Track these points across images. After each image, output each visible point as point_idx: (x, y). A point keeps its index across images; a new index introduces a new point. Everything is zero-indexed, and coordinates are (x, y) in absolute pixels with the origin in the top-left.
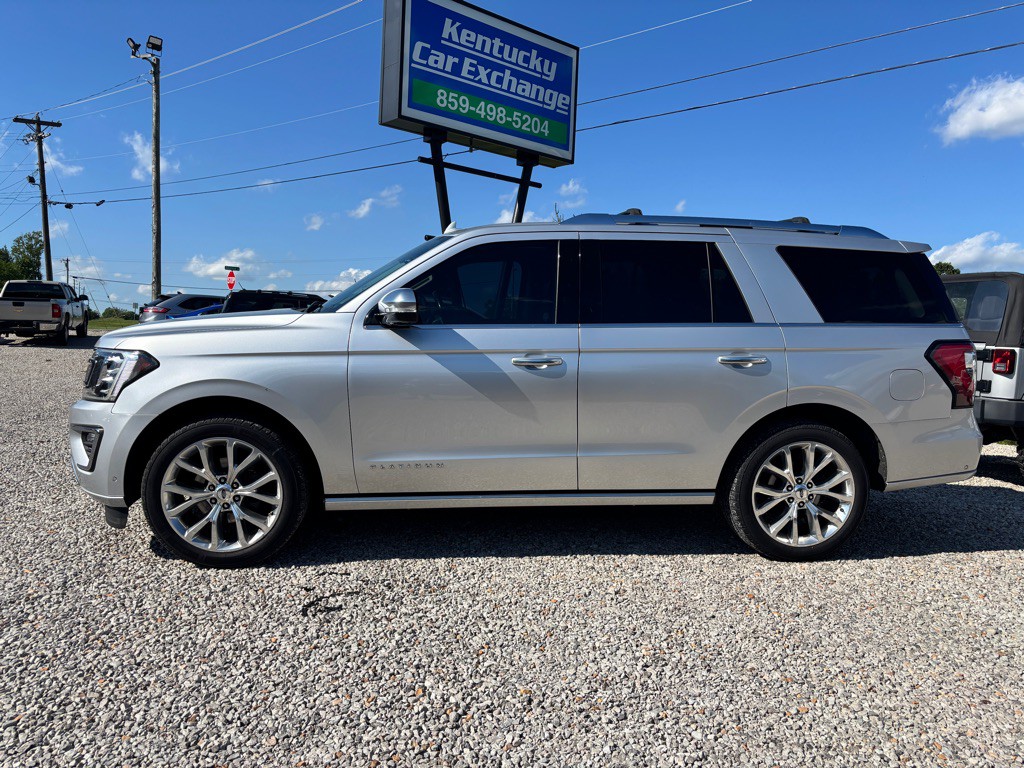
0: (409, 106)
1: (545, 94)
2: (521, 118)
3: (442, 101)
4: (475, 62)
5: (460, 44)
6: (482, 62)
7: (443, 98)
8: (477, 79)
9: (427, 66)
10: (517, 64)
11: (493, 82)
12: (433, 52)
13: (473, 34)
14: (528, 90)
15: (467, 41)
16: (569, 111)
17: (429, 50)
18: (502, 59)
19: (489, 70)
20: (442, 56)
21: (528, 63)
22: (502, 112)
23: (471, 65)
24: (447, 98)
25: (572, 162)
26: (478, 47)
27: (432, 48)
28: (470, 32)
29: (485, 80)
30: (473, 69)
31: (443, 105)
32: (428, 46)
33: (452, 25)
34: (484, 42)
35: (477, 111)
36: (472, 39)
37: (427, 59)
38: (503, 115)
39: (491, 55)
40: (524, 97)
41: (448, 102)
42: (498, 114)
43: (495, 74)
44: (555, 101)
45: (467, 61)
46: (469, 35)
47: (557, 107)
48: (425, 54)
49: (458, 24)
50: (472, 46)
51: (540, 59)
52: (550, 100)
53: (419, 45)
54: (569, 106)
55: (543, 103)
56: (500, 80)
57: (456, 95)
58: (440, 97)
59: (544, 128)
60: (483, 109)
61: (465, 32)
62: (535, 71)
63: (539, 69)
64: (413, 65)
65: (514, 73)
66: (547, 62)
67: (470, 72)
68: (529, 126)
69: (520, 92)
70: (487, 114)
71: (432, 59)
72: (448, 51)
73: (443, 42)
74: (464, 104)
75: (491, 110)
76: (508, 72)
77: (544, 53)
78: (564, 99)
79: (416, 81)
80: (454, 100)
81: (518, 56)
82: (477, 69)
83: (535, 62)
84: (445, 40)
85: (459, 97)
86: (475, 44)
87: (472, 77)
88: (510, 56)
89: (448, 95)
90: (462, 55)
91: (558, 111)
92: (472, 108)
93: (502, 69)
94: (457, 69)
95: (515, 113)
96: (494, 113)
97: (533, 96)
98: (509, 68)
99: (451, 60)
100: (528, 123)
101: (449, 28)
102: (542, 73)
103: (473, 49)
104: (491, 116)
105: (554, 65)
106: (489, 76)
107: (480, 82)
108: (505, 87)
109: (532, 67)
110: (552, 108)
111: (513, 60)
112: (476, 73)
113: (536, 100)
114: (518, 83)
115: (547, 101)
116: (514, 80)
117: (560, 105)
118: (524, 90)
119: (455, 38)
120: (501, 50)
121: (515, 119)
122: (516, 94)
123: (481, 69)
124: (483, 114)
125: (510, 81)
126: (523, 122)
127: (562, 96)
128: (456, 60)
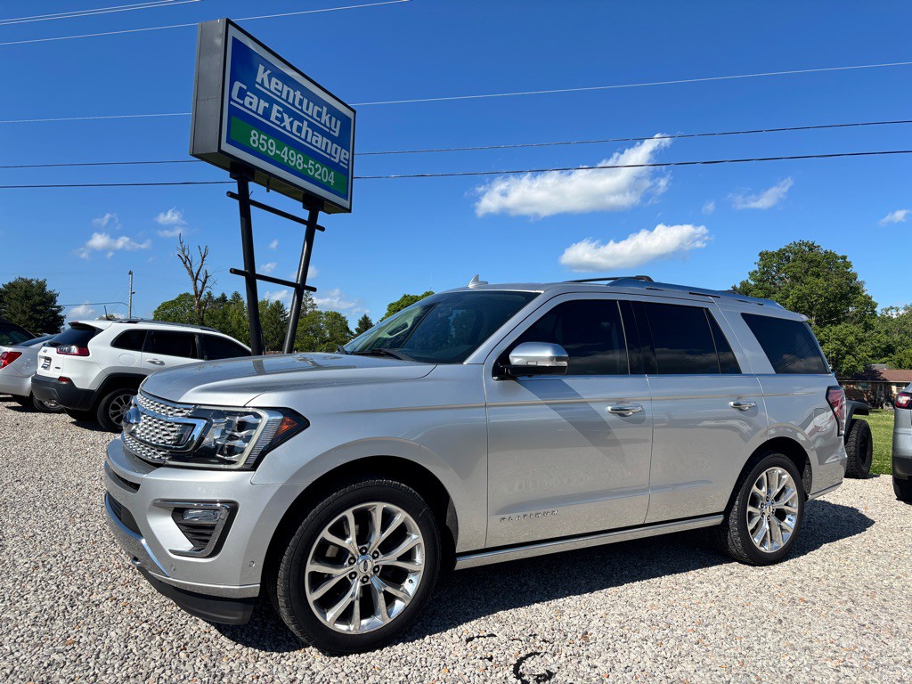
0: (227, 142)
1: (332, 147)
2: (314, 166)
3: (254, 142)
4: (281, 110)
5: (269, 91)
6: (287, 110)
7: (256, 138)
8: (282, 125)
9: (243, 105)
10: (312, 117)
11: (294, 131)
12: (248, 93)
13: (280, 84)
14: (319, 142)
15: (276, 89)
16: (348, 165)
17: (246, 91)
18: (301, 111)
19: (291, 119)
20: (256, 98)
21: (320, 118)
22: (300, 159)
23: (278, 111)
24: (259, 139)
25: (349, 211)
26: (284, 96)
27: (248, 90)
28: (279, 82)
29: (288, 128)
30: (280, 116)
31: (255, 146)
32: (245, 87)
33: (265, 71)
34: (288, 92)
35: (282, 156)
36: (280, 88)
37: (243, 99)
38: (301, 162)
39: (293, 105)
40: (316, 147)
41: (259, 143)
42: (297, 160)
43: (296, 123)
44: (340, 155)
45: (275, 107)
46: (277, 84)
47: (340, 161)
48: (242, 94)
49: (269, 72)
50: (279, 94)
51: (329, 115)
52: (336, 153)
53: (237, 85)
54: (348, 161)
55: (330, 155)
56: (299, 129)
57: (266, 138)
58: (253, 138)
59: (330, 178)
60: (287, 154)
61: (274, 80)
62: (325, 125)
63: (328, 125)
64: (232, 103)
65: (310, 125)
66: (334, 119)
67: (277, 118)
68: (320, 175)
69: (314, 143)
70: (289, 159)
71: (247, 100)
72: (261, 95)
73: (257, 86)
74: (271, 147)
75: (293, 156)
76: (305, 123)
77: (332, 111)
78: (345, 154)
79: (234, 119)
80: (264, 142)
81: (313, 110)
82: (282, 116)
83: (325, 118)
84: (258, 84)
85: (268, 139)
86: (281, 92)
87: (279, 123)
88: (307, 109)
89: (259, 136)
90: (271, 101)
91: (341, 164)
92: (278, 152)
93: (301, 119)
94: (267, 114)
95: (311, 162)
96: (294, 159)
97: (323, 148)
98: (307, 120)
99: (264, 104)
100: (319, 172)
101: (262, 75)
102: (330, 129)
103: (280, 97)
104: (292, 162)
105: (339, 123)
106: (291, 124)
107: (284, 128)
108: (303, 136)
109: (323, 122)
110: (337, 161)
111: (310, 112)
112: (282, 120)
113: (325, 152)
114: (313, 135)
115: (333, 154)
116: (310, 131)
117: (342, 160)
118: (317, 142)
119: (266, 84)
120: (301, 103)
121: (310, 166)
122: (311, 144)
123: (286, 116)
124: (286, 158)
125: (307, 131)
126: (316, 170)
127: (344, 151)
128: (267, 105)
